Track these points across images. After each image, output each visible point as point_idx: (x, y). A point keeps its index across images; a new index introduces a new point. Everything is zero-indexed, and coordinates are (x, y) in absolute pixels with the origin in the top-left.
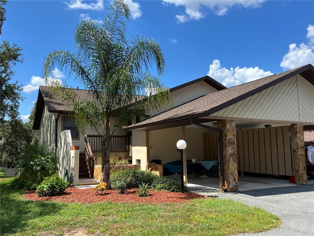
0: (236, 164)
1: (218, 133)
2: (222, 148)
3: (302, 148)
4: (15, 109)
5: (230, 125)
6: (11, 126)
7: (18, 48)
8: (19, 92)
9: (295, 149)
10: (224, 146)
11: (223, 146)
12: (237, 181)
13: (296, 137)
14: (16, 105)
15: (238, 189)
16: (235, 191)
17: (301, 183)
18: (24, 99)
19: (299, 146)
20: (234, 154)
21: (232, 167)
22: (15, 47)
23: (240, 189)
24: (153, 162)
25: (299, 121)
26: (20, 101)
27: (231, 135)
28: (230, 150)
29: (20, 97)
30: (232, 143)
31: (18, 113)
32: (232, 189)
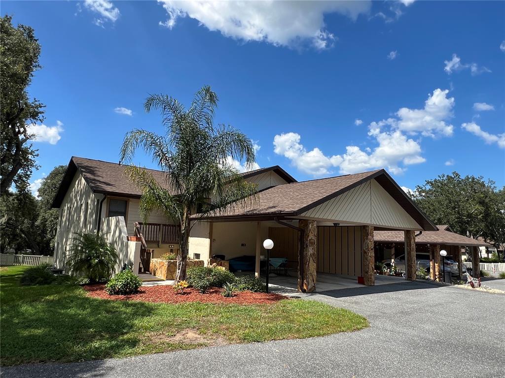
0: (315, 264)
1: (299, 232)
2: (303, 247)
3: (372, 249)
4: (24, 179)
5: (312, 225)
6: (18, 200)
7: (40, 104)
8: (33, 159)
9: (366, 250)
10: (305, 246)
11: (303, 246)
12: (315, 281)
13: (367, 239)
14: (28, 175)
15: (315, 290)
16: (312, 292)
17: (370, 284)
18: (39, 168)
19: (369, 247)
20: (314, 254)
21: (312, 267)
22: (36, 103)
23: (317, 290)
24: (216, 257)
25: (370, 223)
26: (33, 169)
27: (312, 236)
28: (311, 251)
29: (34, 164)
30: (312, 244)
31: (28, 185)
32: (310, 289)
